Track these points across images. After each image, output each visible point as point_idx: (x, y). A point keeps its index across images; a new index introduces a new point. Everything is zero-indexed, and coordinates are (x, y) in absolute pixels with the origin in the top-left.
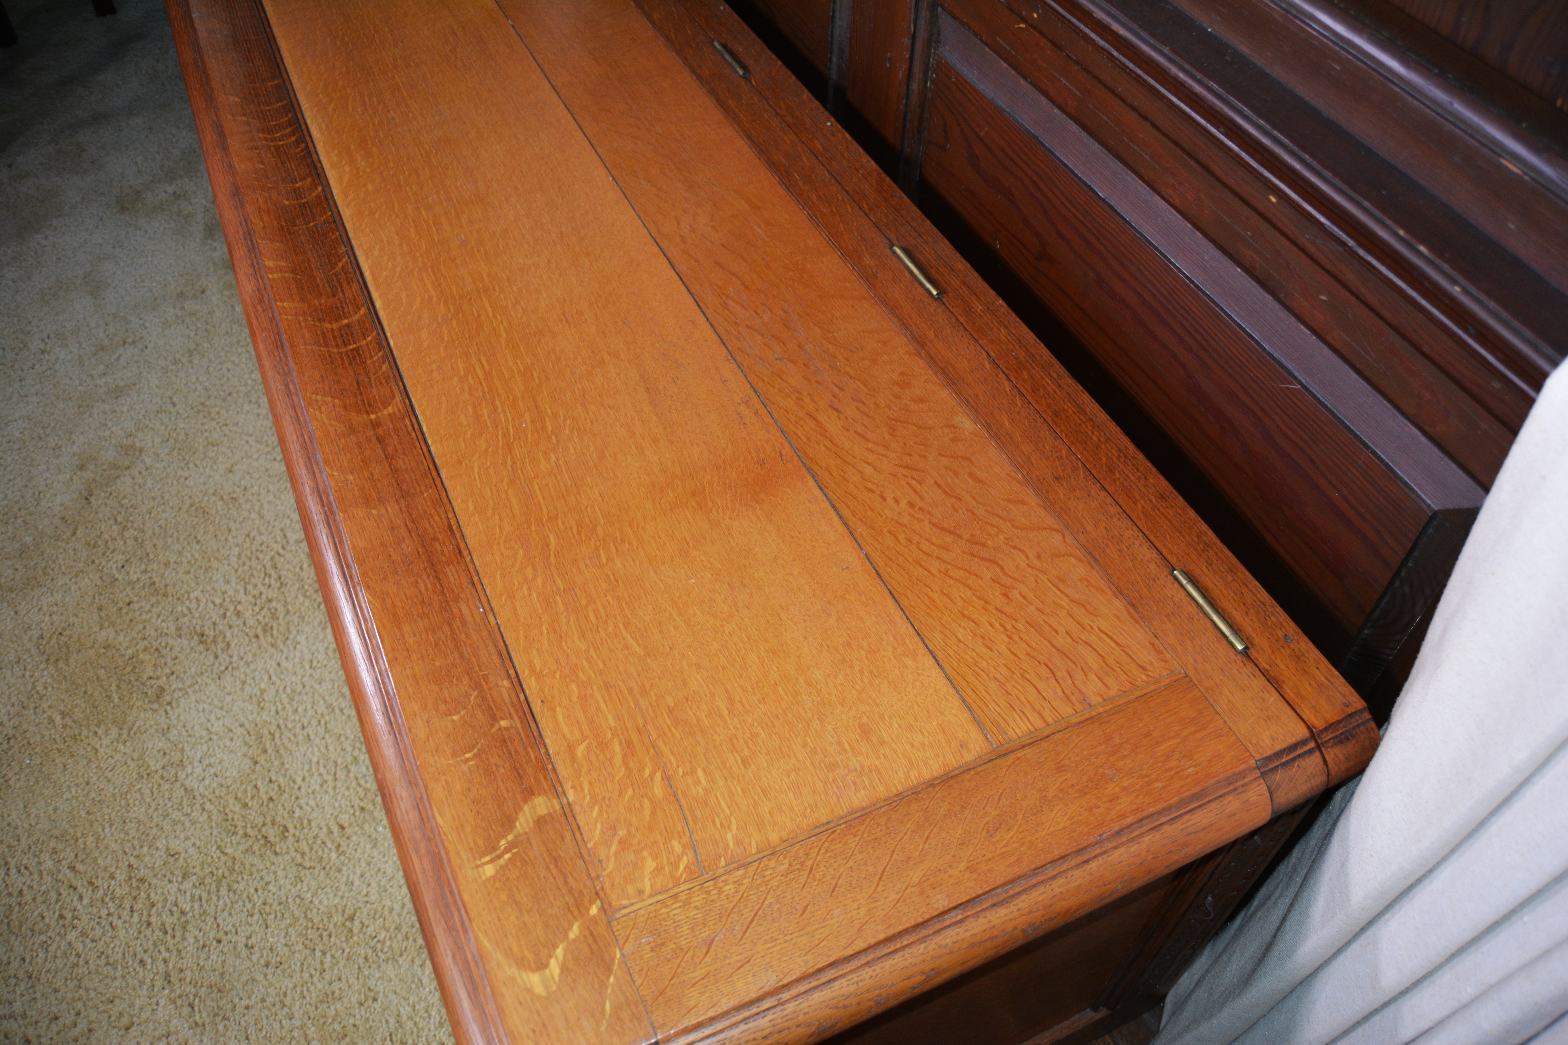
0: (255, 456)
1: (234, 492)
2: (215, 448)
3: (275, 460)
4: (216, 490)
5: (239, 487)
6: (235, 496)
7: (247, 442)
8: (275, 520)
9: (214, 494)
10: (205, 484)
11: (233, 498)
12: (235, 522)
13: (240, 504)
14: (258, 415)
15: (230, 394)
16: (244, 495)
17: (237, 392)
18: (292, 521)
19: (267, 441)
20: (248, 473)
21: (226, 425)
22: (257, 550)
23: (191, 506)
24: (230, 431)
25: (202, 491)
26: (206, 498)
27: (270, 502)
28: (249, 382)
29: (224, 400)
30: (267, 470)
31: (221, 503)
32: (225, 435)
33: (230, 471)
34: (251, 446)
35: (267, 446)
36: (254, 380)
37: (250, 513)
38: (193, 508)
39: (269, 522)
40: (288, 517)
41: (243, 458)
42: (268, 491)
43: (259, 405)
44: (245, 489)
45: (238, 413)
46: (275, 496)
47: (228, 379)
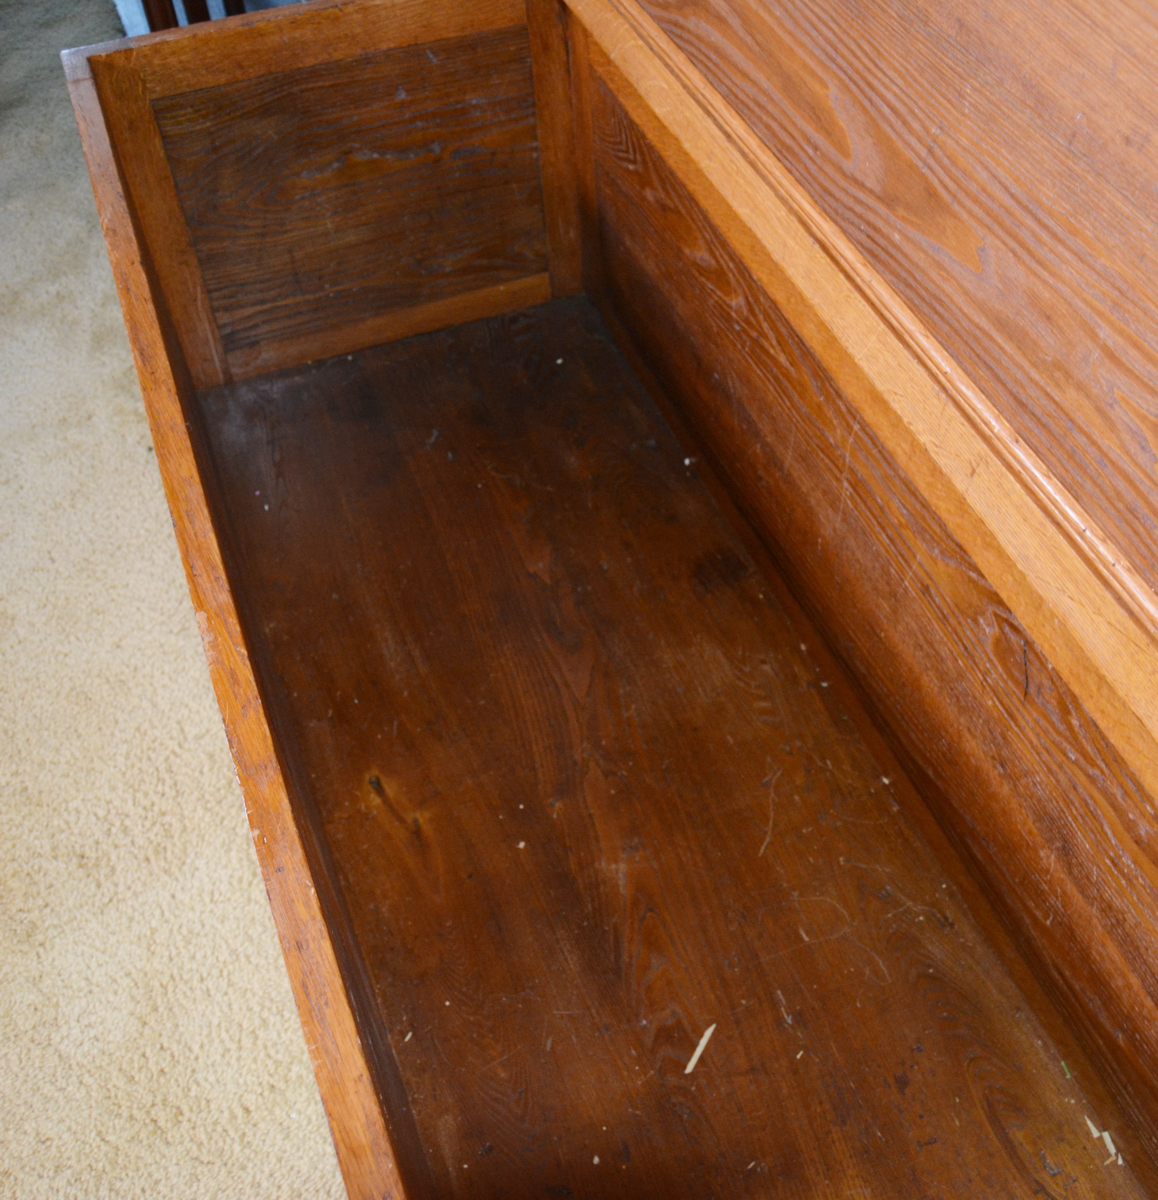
0: (148, 627)
1: (122, 673)
2: (101, 617)
3: (171, 632)
4: (101, 671)
5: (128, 666)
6: (123, 678)
7: (139, 609)
8: (171, 710)
9: (99, 676)
10: (88, 662)
11: (121, 681)
12: (123, 711)
13: (129, 689)
14: (152, 575)
15: (119, 548)
16: (134, 677)
17: (128, 545)
18: (190, 711)
19: (162, 609)
20: (140, 649)
21: (114, 587)
22: (149, 749)
23: (72, 689)
24: (119, 595)
25: (84, 672)
26: (89, 681)
27: (164, 686)
28: (142, 532)
29: (112, 556)
30: (162, 646)
31: (106, 687)
32: (113, 600)
33: (118, 647)
34: (143, 615)
35: (162, 614)
36: (147, 530)
37: (141, 700)
38: (74, 693)
39: (163, 712)
40: (187, 706)
41: (133, 630)
42: (163, 673)
43: (153, 563)
44: (136, 669)
45: (128, 571)
46: (170, 679)
47: (117, 529)
